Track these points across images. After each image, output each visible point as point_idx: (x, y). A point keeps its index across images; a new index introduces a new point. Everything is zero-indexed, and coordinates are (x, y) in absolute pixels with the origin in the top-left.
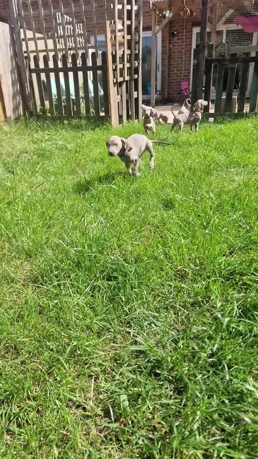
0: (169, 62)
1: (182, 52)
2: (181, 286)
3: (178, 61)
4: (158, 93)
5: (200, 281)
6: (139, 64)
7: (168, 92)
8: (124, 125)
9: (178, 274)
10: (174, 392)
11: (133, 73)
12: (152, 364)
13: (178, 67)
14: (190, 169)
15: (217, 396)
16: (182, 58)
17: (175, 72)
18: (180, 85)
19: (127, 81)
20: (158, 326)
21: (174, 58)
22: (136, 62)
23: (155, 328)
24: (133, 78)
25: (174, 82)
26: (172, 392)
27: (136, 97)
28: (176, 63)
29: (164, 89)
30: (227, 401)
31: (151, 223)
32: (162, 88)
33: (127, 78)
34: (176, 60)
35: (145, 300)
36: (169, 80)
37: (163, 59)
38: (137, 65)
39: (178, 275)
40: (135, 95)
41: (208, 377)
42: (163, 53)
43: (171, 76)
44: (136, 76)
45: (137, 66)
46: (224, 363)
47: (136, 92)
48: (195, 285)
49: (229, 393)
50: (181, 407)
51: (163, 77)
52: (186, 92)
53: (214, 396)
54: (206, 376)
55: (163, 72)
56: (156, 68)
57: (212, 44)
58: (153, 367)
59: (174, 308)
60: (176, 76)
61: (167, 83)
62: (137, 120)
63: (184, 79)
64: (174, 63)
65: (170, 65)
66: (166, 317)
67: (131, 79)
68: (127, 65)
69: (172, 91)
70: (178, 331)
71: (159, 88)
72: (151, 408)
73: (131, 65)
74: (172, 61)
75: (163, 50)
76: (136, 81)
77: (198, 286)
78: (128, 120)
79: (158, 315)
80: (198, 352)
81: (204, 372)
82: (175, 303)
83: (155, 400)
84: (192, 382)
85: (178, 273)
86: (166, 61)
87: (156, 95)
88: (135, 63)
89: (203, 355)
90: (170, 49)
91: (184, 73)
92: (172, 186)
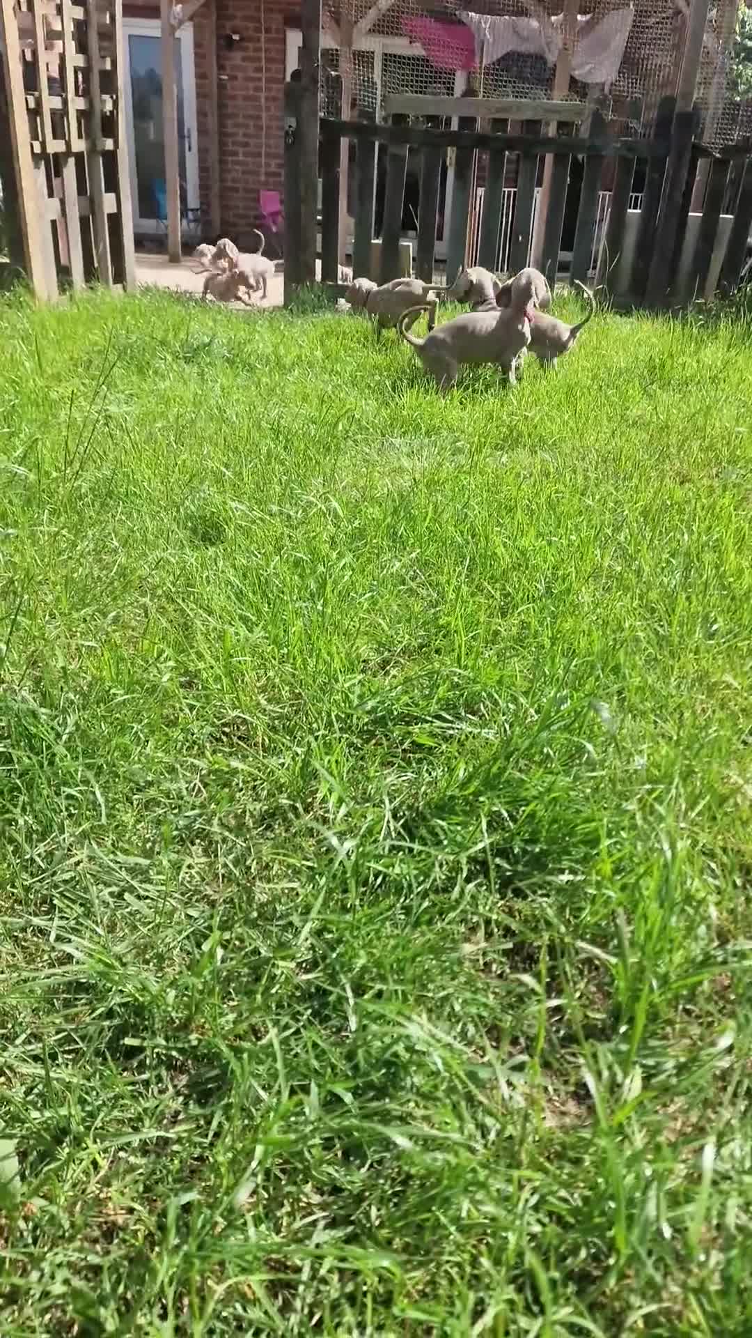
0: (222, 125)
1: (257, 99)
2: (228, 766)
3: (247, 126)
4: (190, 215)
5: (289, 748)
6: (116, 104)
7: (222, 219)
8: (78, 295)
9: (224, 733)
10: (187, 1097)
11: (99, 133)
12: (116, 1021)
13: (246, 145)
14: (277, 432)
15: (319, 1086)
16: (259, 118)
17: (241, 158)
18: (258, 200)
19: (79, 157)
20: (147, 897)
21: (235, 116)
22: (106, 97)
23: (136, 905)
24: (99, 148)
25: (237, 190)
26: (181, 1099)
27: (115, 210)
28: (241, 132)
29: (209, 205)
30: (348, 1098)
31: (146, 587)
32: (202, 203)
33: (79, 145)
34: (241, 120)
35: (104, 820)
36: (222, 180)
37: (201, 114)
38: (109, 107)
39: (225, 739)
40: (108, 203)
41: (297, 1032)
42: (201, 95)
43: (229, 171)
44: (109, 144)
45: (112, 112)
46: (344, 981)
47: (112, 196)
48: (273, 762)
49: (356, 1068)
50: (207, 1141)
51: (203, 170)
52: (275, 222)
53: (313, 1086)
54: (292, 1030)
55: (203, 152)
56: (181, 136)
57: (338, 77)
58: (122, 1031)
59: (204, 835)
60: (244, 173)
61: (216, 188)
62: (119, 286)
63: (266, 183)
64: (234, 130)
65: (222, 134)
66: (177, 867)
67: (93, 149)
68: (77, 104)
69: (235, 216)
70: (212, 904)
71: (193, 202)
72: (104, 1164)
73: (91, 103)
74: (229, 122)
75: (198, 86)
76: (111, 159)
77: (281, 761)
78: (87, 280)
79: (148, 862)
80: (270, 958)
81: (285, 1020)
82: (209, 822)
83: (121, 1135)
84: (245, 1056)
85: (227, 730)
86: (212, 122)
87: (185, 222)
88: (103, 102)
89: (284, 967)
90: (221, 86)
91: (268, 165)
92: (219, 479)
